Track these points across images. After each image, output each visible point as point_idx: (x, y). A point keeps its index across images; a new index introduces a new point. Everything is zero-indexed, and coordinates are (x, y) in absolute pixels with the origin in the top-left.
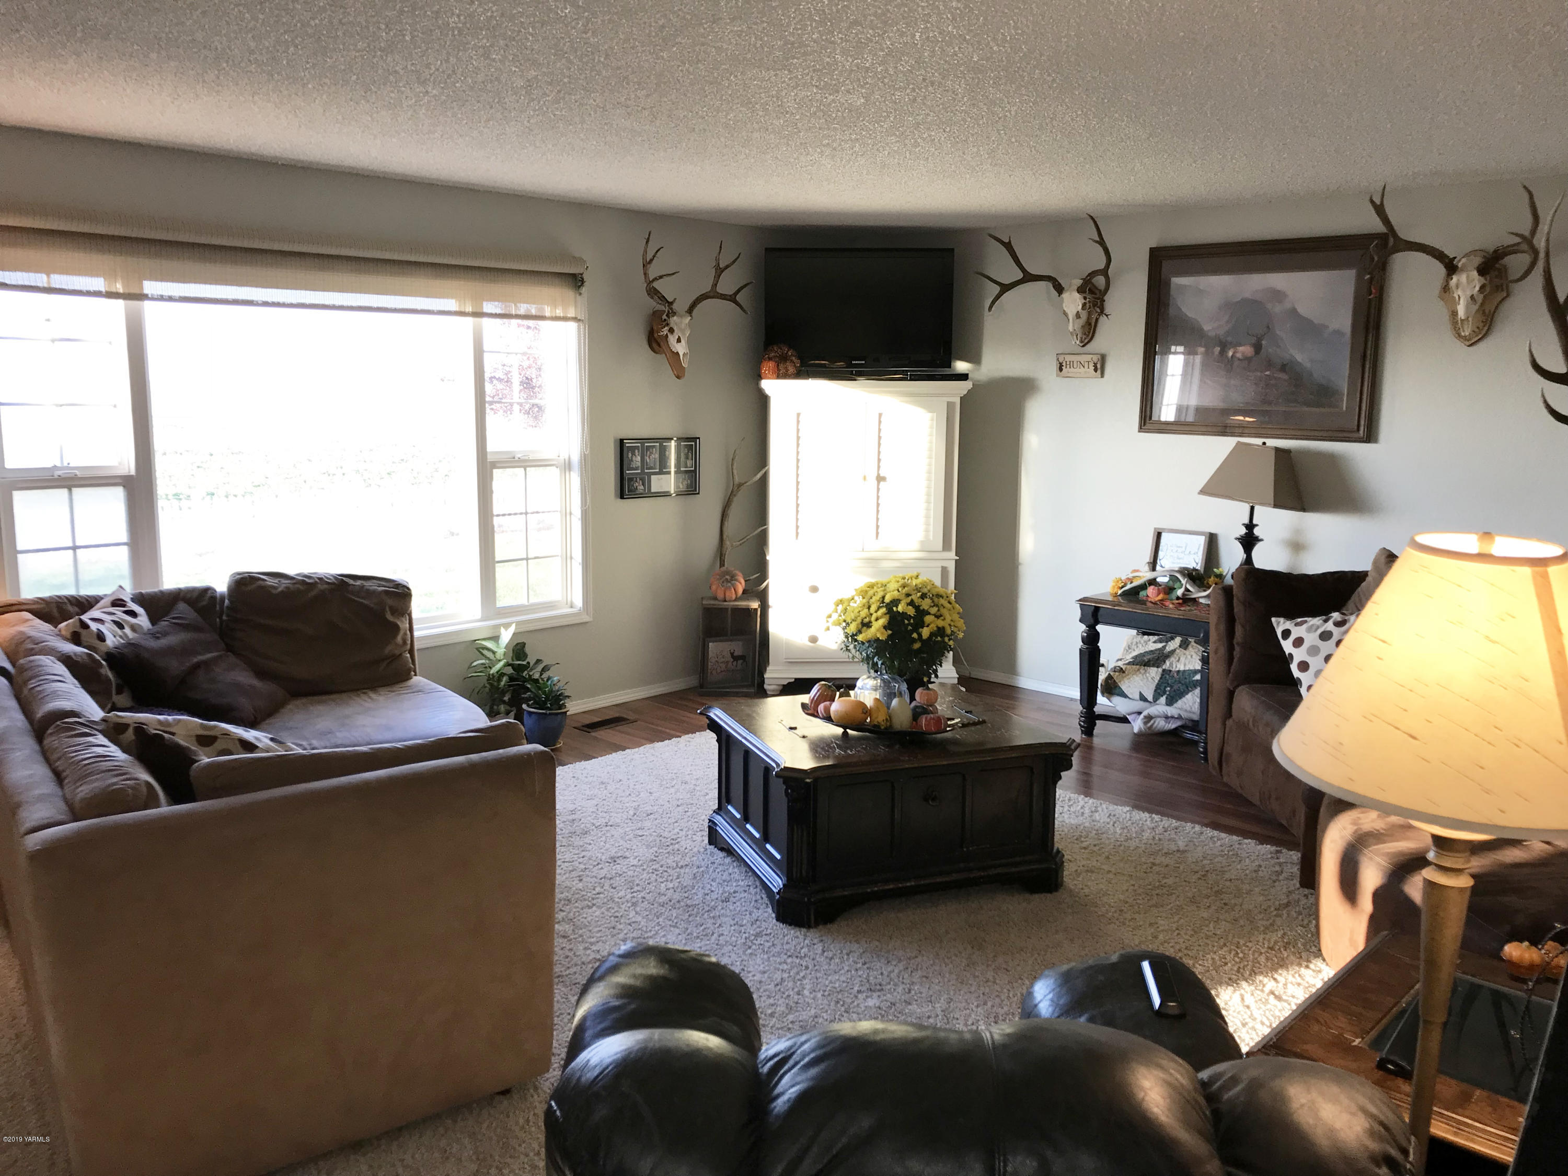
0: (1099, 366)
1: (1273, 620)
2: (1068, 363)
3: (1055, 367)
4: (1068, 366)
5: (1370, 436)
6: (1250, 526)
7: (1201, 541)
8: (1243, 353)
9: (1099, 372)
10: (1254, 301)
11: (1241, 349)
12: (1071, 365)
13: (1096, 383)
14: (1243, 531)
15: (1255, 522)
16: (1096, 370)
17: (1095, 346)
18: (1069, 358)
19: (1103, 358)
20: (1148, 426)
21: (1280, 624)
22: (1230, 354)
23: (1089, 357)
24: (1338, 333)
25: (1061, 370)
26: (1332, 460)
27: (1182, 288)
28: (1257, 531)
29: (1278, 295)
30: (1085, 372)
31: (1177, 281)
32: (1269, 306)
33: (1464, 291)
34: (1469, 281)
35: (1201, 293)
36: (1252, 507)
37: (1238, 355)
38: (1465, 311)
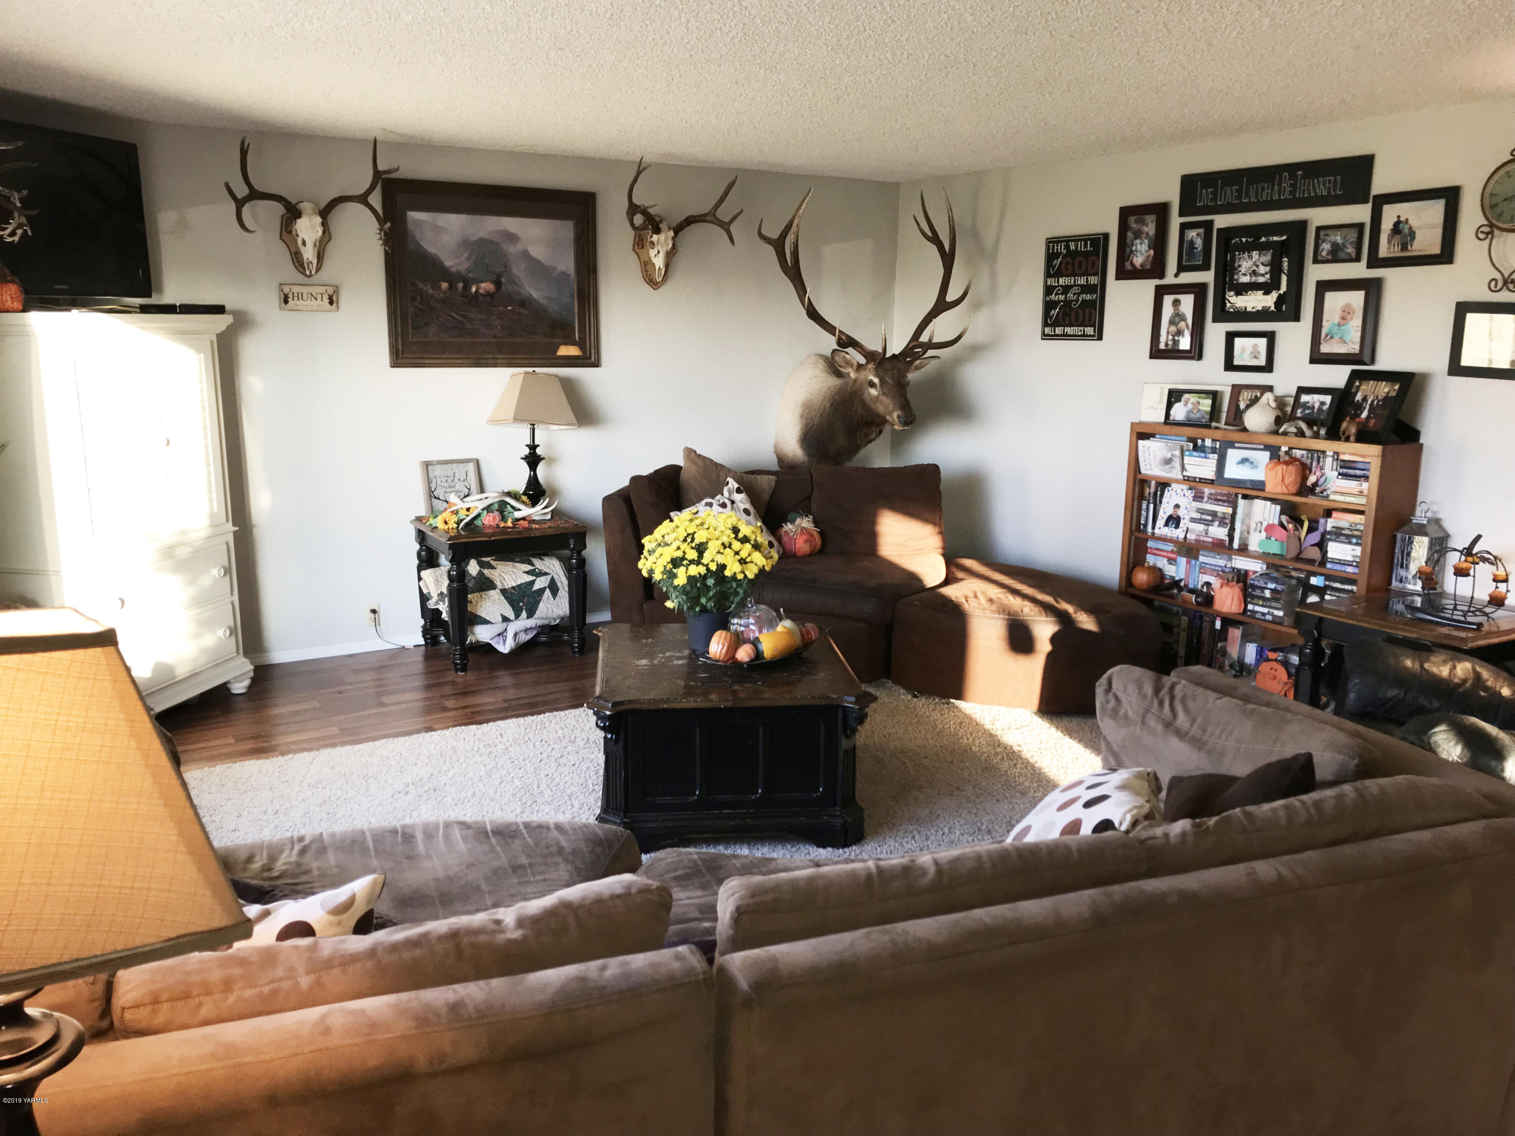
0: (334, 298)
2: (296, 295)
3: (278, 298)
4: (296, 298)
5: (598, 363)
6: (533, 447)
7: (471, 467)
8: (485, 289)
9: (335, 305)
10: (491, 242)
11: (483, 285)
12: (300, 296)
13: (332, 316)
14: (527, 451)
15: (536, 443)
16: (331, 303)
17: (326, 274)
18: (296, 289)
19: (337, 291)
20: (399, 361)
22: (474, 289)
23: (322, 289)
24: (565, 275)
25: (286, 301)
27: (416, 221)
28: (539, 451)
29: (513, 238)
30: (318, 305)
31: (413, 215)
32: (504, 247)
33: (662, 247)
34: (666, 240)
35: (438, 230)
36: (534, 430)
37: (482, 291)
38: (659, 262)
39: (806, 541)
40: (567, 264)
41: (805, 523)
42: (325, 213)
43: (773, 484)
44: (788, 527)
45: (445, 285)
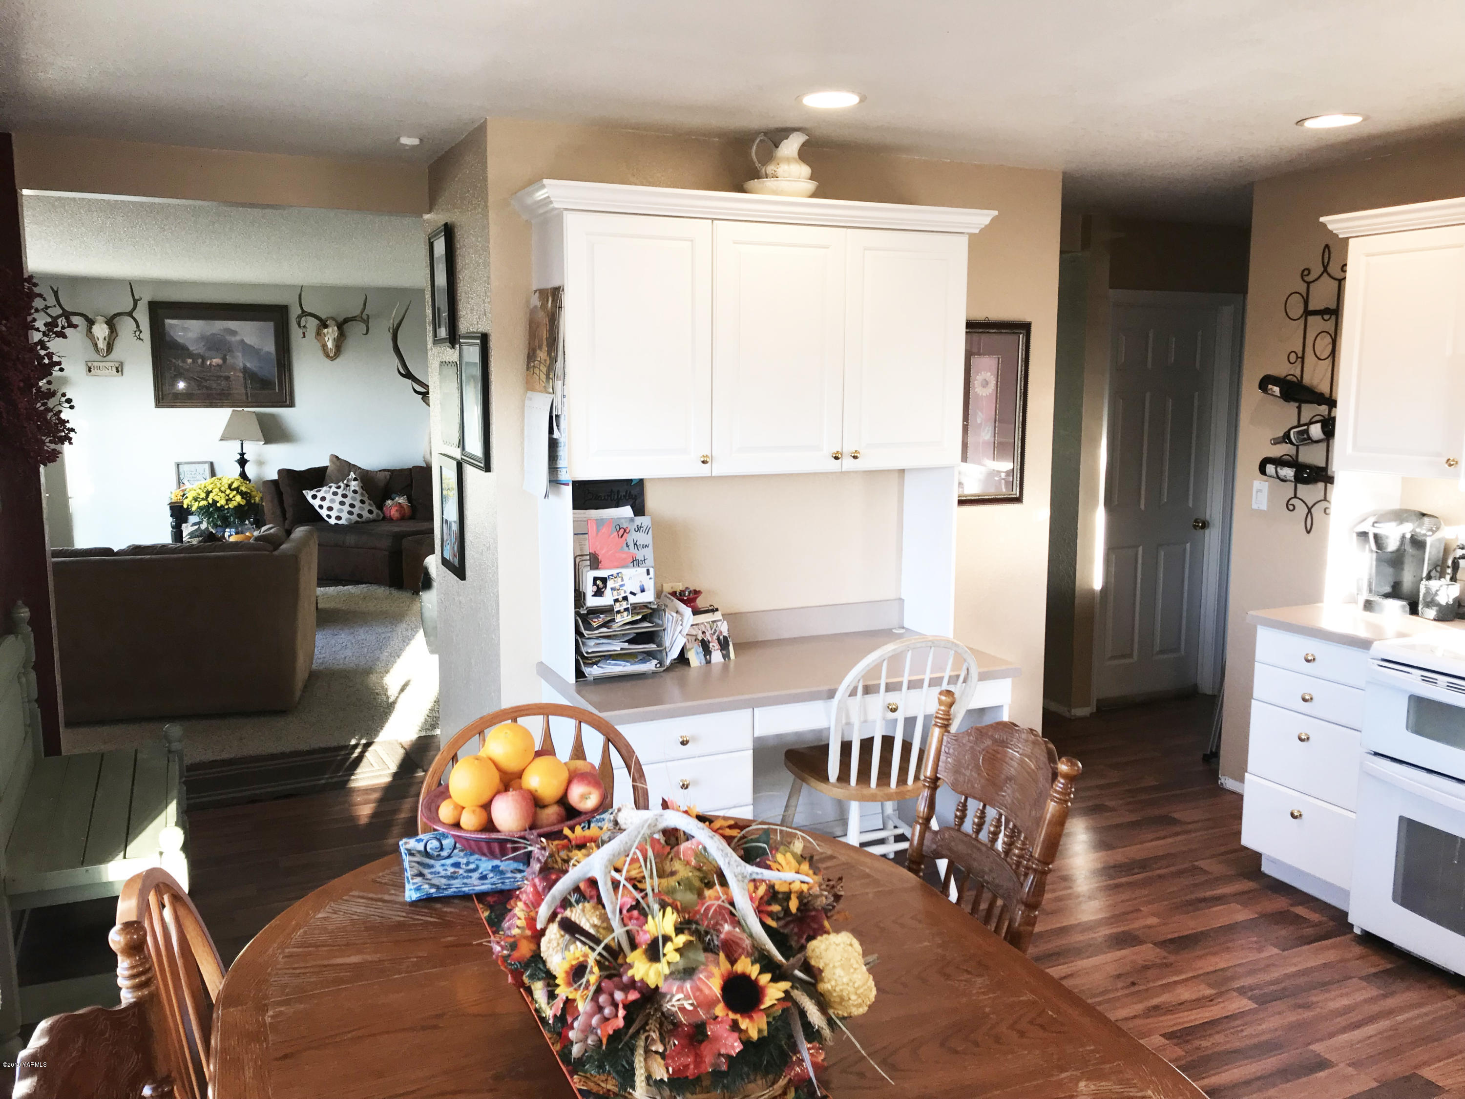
0: (120, 369)
1: (304, 492)
2: (96, 367)
3: (84, 369)
4: (96, 369)
5: (292, 405)
6: (242, 454)
7: (207, 467)
8: (216, 362)
9: (120, 373)
10: (219, 336)
11: (214, 360)
12: (98, 368)
13: (118, 379)
14: (239, 457)
15: (244, 452)
16: (118, 371)
17: (114, 355)
18: (95, 364)
19: (122, 364)
20: (160, 404)
21: (308, 494)
22: (208, 363)
23: (112, 364)
24: (268, 353)
25: (90, 371)
26: (273, 416)
27: (171, 325)
28: (245, 456)
29: (234, 333)
30: (110, 373)
31: (168, 322)
32: (228, 338)
34: (334, 332)
35: (184, 329)
36: (242, 444)
37: (214, 364)
38: (330, 345)
39: (397, 510)
40: (269, 347)
41: (402, 500)
42: (111, 323)
43: (388, 477)
44: (389, 502)
45: (190, 361)
